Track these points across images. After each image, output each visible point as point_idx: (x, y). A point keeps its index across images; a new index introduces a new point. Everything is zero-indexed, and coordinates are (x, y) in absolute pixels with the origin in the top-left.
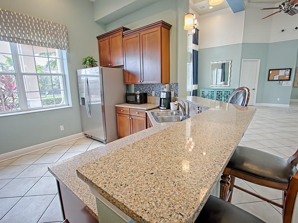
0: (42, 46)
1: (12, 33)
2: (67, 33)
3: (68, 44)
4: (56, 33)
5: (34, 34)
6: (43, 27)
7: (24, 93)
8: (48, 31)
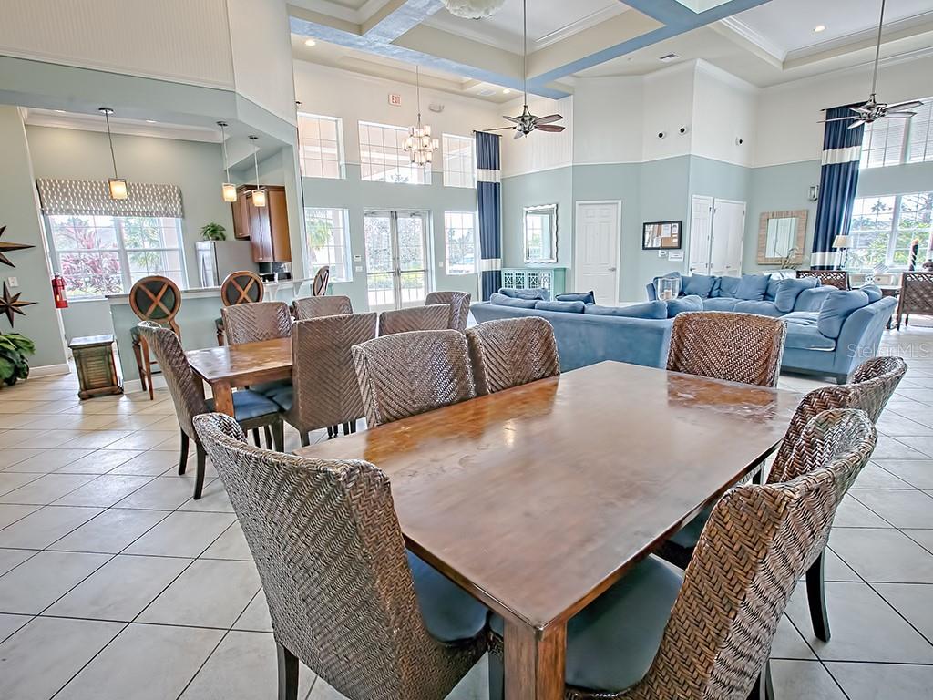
0: (147, 216)
1: (114, 206)
2: (181, 195)
3: (182, 210)
4: (164, 197)
5: (138, 203)
6: (148, 193)
7: (129, 273)
8: (154, 197)
